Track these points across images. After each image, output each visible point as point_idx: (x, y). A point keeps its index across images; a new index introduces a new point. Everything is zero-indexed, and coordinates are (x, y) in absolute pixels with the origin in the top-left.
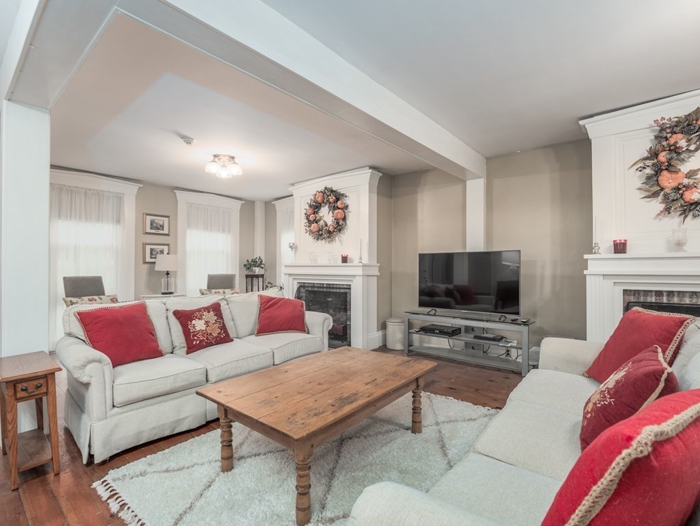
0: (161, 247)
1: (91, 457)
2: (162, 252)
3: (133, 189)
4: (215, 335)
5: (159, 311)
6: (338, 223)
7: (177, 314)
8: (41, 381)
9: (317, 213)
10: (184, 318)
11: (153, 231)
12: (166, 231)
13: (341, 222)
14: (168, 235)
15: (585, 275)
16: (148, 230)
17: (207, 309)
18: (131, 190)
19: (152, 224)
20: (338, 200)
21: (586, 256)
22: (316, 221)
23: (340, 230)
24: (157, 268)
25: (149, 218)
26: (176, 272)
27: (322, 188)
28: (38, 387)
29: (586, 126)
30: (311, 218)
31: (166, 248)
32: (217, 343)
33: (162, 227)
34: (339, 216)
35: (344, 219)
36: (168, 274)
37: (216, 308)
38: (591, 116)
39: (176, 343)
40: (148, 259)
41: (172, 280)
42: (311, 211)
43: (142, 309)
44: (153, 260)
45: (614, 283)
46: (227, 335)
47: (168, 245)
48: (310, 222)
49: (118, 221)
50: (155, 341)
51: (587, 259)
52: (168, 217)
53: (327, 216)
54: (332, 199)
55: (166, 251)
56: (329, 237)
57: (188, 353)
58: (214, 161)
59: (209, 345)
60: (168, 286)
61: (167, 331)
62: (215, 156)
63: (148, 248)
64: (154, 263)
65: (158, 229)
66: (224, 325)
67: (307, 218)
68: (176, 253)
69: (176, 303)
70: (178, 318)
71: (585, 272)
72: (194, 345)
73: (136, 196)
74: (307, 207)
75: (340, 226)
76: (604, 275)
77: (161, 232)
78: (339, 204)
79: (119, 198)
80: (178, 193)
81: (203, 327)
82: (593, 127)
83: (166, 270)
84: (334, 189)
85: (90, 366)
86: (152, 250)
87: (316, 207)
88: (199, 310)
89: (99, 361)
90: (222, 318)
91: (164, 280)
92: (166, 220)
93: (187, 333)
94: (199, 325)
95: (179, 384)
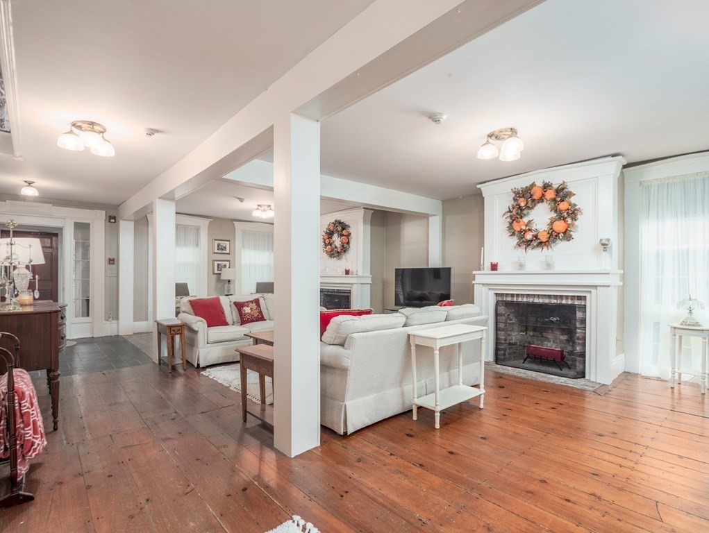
0: (224, 263)
1: (198, 365)
2: (225, 266)
3: (206, 222)
4: (256, 316)
5: (226, 302)
6: (343, 246)
7: (236, 304)
8: (179, 328)
9: (331, 238)
10: (239, 306)
11: (219, 251)
12: (227, 251)
13: (345, 245)
14: (229, 254)
15: (474, 284)
16: (216, 251)
17: (252, 302)
18: (204, 223)
19: (218, 246)
20: (343, 229)
21: (474, 272)
22: (331, 245)
23: (345, 251)
24: (223, 277)
25: (216, 242)
26: (234, 280)
27: (333, 221)
28: (179, 330)
29: (482, 189)
30: (327, 241)
31: (227, 263)
32: (257, 321)
33: (225, 248)
34: (344, 241)
35: (348, 243)
36: (229, 281)
37: (257, 302)
38: (485, 182)
39: (235, 320)
40: (216, 271)
41: (232, 286)
42: (326, 237)
43: (218, 300)
44: (219, 272)
45: (489, 289)
46: (263, 316)
47: (229, 261)
48: (326, 245)
49: (197, 246)
50: (225, 317)
51: (475, 275)
52: (229, 241)
53: (337, 241)
54: (339, 228)
55: (228, 266)
56: (338, 256)
57: (241, 325)
58: (258, 209)
59: (253, 321)
60: (229, 291)
61: (230, 313)
62: (258, 206)
63: (216, 263)
64: (220, 274)
65: (223, 250)
66: (261, 311)
67: (324, 242)
68: (234, 267)
69: (234, 298)
70: (236, 306)
71: (473, 282)
72: (244, 320)
73: (208, 227)
74: (324, 234)
75: (345, 248)
76: (483, 284)
77: (224, 252)
78: (344, 232)
79: (198, 229)
80: (236, 223)
81: (250, 312)
82: (486, 189)
83: (228, 279)
84: (342, 221)
85: (198, 323)
86: (218, 265)
87: (330, 234)
88: (247, 302)
89: (202, 321)
90: (260, 307)
91: (226, 285)
92: (228, 243)
93: (241, 314)
94: (247, 310)
95: (236, 337)
